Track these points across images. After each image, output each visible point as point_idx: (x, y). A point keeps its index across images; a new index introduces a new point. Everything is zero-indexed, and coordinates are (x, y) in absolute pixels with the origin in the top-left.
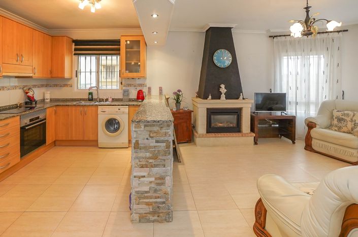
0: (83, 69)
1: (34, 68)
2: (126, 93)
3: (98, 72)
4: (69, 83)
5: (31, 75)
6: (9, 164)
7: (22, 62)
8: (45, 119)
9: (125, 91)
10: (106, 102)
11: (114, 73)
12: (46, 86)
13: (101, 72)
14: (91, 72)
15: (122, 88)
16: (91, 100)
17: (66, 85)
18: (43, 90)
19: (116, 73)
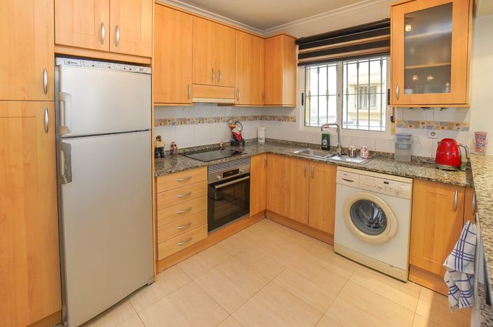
0: (314, 91)
1: (238, 90)
2: (404, 141)
3: (340, 95)
4: (291, 115)
5: (232, 101)
6: (190, 239)
7: (219, 81)
8: (249, 174)
9: (400, 138)
10: (355, 156)
11: (375, 97)
12: (261, 119)
13: (347, 95)
14: (327, 95)
15: (393, 131)
16: (327, 148)
17: (286, 118)
18: (257, 124)
19: (378, 96)
